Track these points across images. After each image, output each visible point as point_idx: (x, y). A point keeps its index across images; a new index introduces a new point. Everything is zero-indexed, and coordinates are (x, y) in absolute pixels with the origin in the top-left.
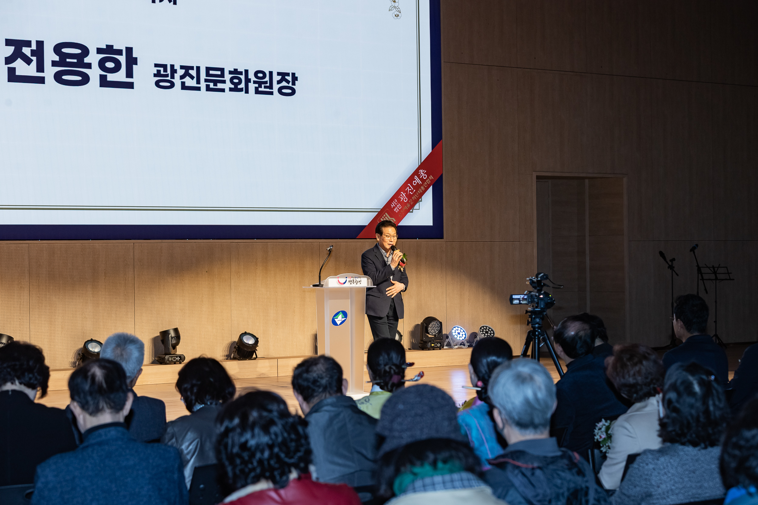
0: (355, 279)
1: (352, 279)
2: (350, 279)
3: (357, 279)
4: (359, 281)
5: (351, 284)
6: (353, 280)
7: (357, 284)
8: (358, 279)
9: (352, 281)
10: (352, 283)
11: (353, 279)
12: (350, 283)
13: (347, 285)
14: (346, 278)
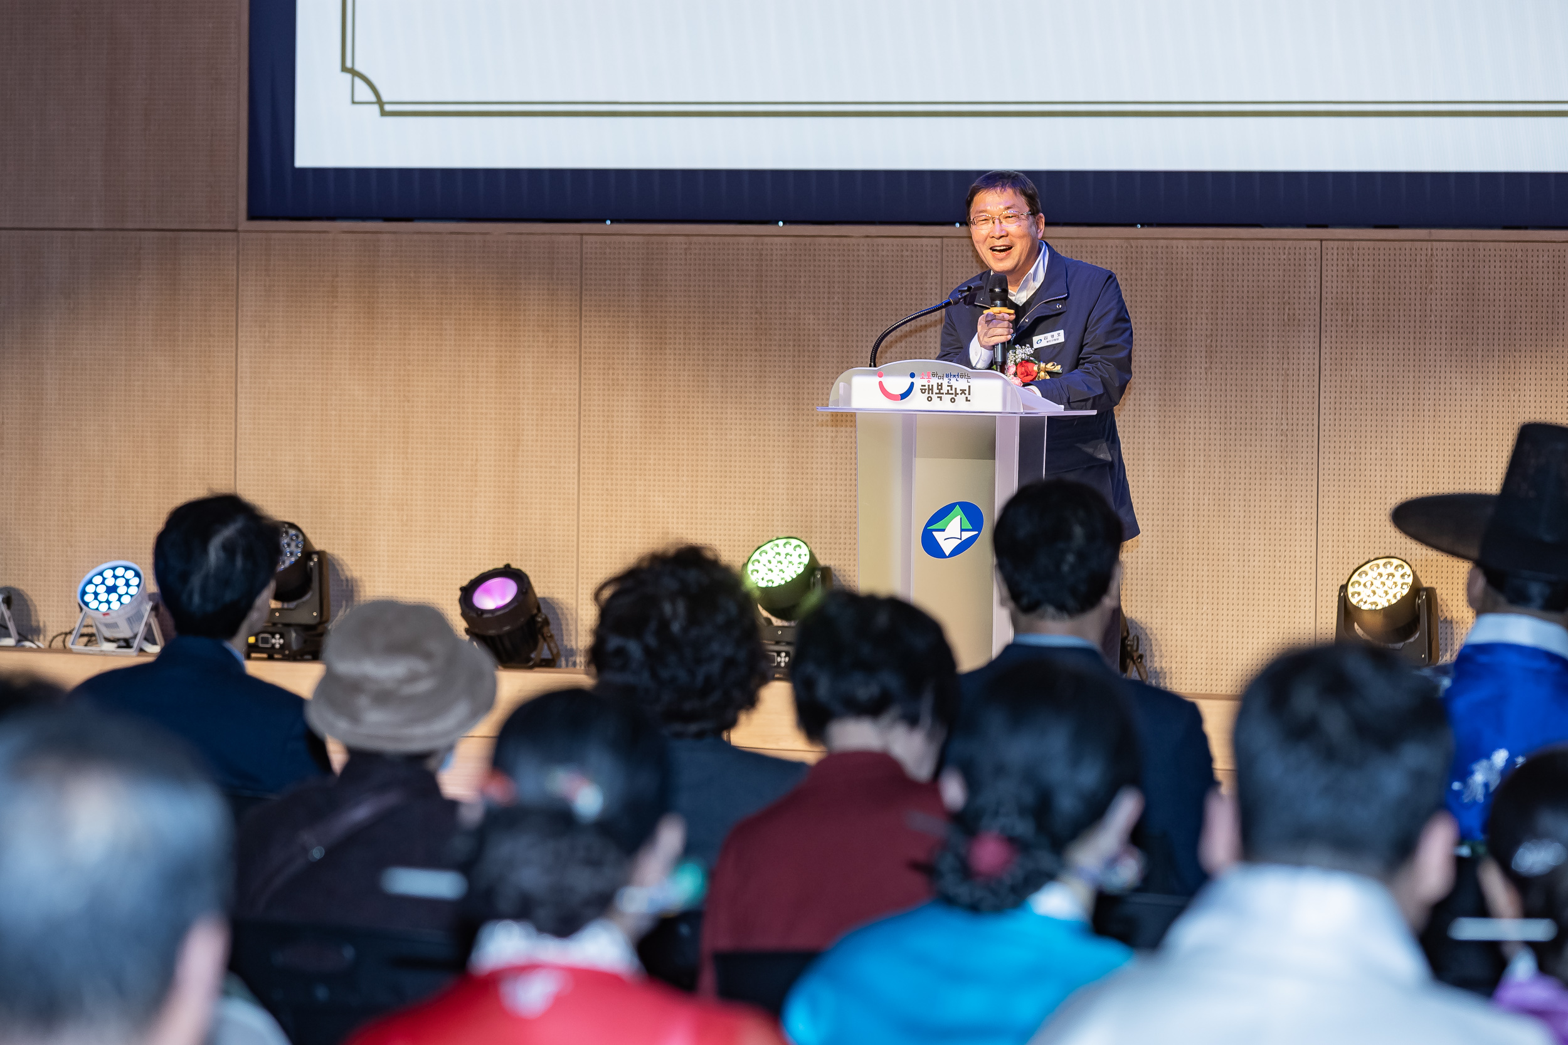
0: (945, 382)
1: (934, 381)
2: (925, 382)
3: (953, 382)
4: (963, 391)
5: (930, 399)
6: (940, 386)
7: (953, 400)
8: (960, 384)
9: (935, 390)
10: (934, 397)
11: (940, 381)
12: (926, 395)
13: (918, 401)
14: (912, 375)
